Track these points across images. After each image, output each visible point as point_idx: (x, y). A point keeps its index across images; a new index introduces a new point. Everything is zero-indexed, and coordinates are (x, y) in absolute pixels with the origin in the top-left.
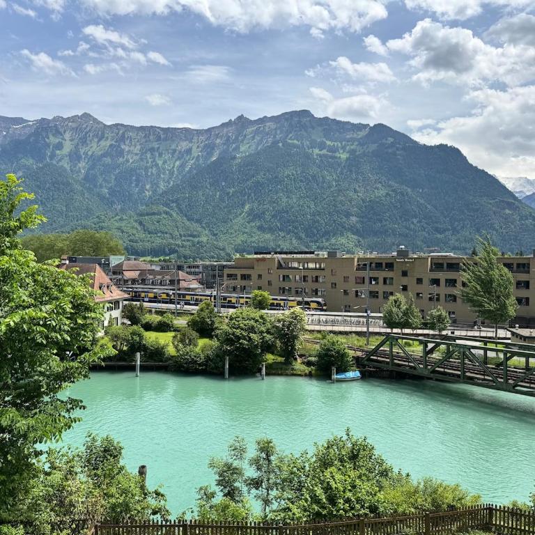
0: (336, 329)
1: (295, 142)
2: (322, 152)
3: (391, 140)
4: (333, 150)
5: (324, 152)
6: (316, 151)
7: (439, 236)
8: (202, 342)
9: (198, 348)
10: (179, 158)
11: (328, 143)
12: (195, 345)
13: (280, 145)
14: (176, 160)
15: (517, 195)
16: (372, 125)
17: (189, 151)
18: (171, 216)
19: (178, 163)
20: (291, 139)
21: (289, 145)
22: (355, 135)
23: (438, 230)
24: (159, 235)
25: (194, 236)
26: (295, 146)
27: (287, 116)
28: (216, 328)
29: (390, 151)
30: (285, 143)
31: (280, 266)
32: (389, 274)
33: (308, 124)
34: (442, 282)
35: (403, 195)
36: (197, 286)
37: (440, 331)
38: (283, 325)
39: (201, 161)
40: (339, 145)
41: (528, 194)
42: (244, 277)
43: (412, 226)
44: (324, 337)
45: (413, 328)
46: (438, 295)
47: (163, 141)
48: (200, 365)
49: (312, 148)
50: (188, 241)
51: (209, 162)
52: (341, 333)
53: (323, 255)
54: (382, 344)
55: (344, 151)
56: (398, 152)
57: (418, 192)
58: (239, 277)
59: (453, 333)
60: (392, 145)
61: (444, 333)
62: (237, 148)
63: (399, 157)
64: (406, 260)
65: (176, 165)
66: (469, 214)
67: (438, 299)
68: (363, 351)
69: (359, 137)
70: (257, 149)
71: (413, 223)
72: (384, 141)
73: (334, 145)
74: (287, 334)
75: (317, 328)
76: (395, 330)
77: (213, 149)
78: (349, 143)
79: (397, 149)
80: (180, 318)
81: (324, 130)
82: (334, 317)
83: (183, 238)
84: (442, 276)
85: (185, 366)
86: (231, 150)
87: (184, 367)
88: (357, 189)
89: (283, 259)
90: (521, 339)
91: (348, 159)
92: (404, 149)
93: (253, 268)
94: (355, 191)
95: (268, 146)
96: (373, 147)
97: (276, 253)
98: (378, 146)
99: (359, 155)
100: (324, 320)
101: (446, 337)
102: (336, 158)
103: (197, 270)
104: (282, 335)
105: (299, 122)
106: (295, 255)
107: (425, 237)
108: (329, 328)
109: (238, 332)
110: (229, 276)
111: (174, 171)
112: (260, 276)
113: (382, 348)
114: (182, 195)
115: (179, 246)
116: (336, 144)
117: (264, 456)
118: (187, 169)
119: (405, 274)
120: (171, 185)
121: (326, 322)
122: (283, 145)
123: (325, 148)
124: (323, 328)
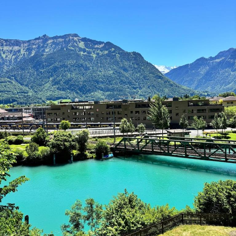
1: (72, 48)
3: (113, 49)
4: (89, 53)
5: (85, 53)
6: (82, 53)
7: (134, 90)
8: (41, 148)
9: (39, 151)
10: (14, 55)
11: (87, 49)
12: (38, 150)
13: (65, 49)
16: (105, 42)
17: (19, 51)
18: (12, 83)
19: (14, 57)
20: (69, 47)
21: (69, 49)
22: (98, 47)
24: (6, 93)
25: (25, 93)
26: (72, 50)
27: (67, 36)
29: (113, 54)
30: (67, 49)
31: (73, 108)
33: (77, 40)
34: (140, 112)
36: (32, 119)
39: (26, 56)
40: (92, 51)
41: (166, 72)
42: (56, 114)
46: (139, 117)
47: (5, 46)
49: (80, 51)
50: (22, 95)
51: (30, 56)
53: (92, 103)
54: (121, 141)
55: (94, 53)
56: (117, 55)
58: (53, 114)
60: (114, 52)
62: (44, 50)
63: (117, 57)
64: (126, 104)
67: (139, 119)
69: (100, 47)
70: (54, 51)
72: (111, 50)
73: (90, 51)
77: (32, 50)
78: (96, 50)
79: (116, 53)
80: (26, 136)
81: (85, 43)
83: (19, 94)
84: (140, 110)
86: (41, 51)
88: (101, 70)
89: (74, 105)
90: (171, 133)
91: (96, 57)
92: (119, 53)
93: (60, 110)
94: (100, 71)
95: (59, 50)
96: (106, 52)
98: (108, 52)
99: (101, 55)
102: (91, 56)
103: (30, 111)
105: (73, 39)
106: (79, 103)
107: (129, 91)
109: (58, 142)
110: (48, 114)
111: (12, 61)
112: (63, 113)
115: (17, 98)
116: (90, 50)
118: (19, 60)
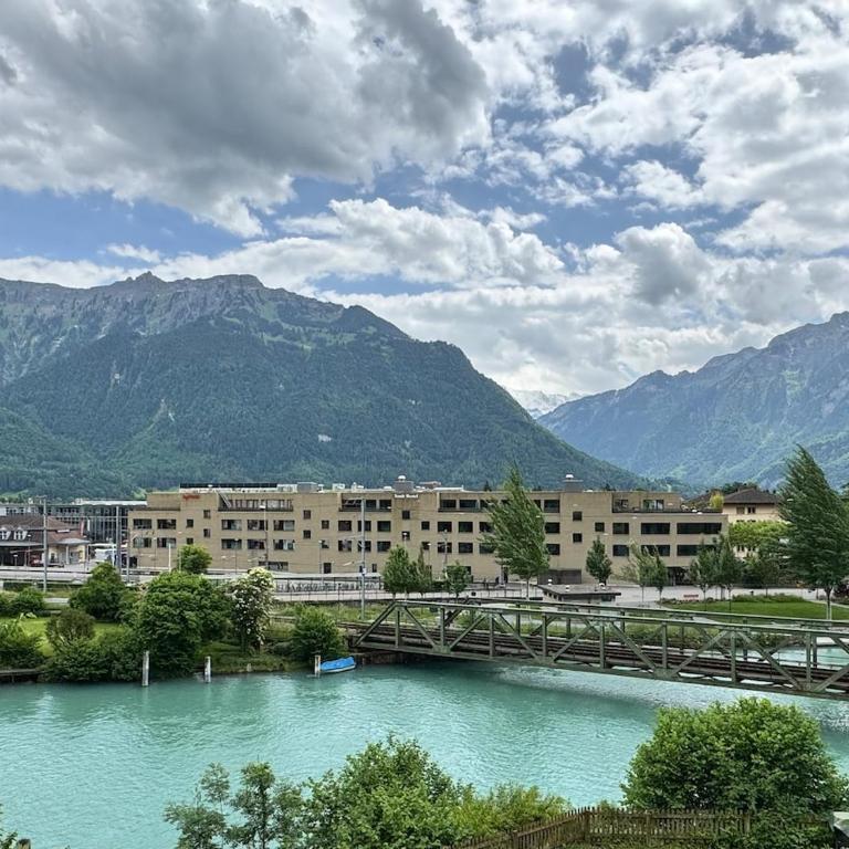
0: (315, 598)
1: (236, 320)
2: (276, 339)
3: (372, 330)
4: (294, 337)
5: (279, 338)
6: (267, 337)
7: (438, 466)
8: (100, 631)
9: (96, 639)
10: (37, 332)
11: (285, 326)
12: (90, 635)
13: (212, 322)
14: (33, 335)
15: (531, 414)
16: (347, 307)
17: (57, 321)
18: (22, 424)
19: (36, 339)
20: (228, 315)
21: (226, 323)
22: (324, 319)
23: (436, 458)
25: (67, 460)
26: (234, 327)
27: (221, 281)
28: (123, 606)
29: (372, 344)
30: (220, 321)
31: (223, 507)
32: (385, 517)
33: (254, 295)
34: (455, 527)
35: (390, 408)
36: (79, 541)
37: (457, 592)
38: (238, 596)
39: (78, 340)
40: (301, 329)
41: (544, 413)
42: (163, 524)
43: (403, 451)
44: (299, 611)
45: (422, 592)
46: (450, 544)
47: (9, 301)
48: (97, 668)
49: (261, 331)
50: (53, 467)
51: (92, 341)
52: (321, 603)
53: (291, 489)
54: (384, 616)
55: (309, 340)
56: (383, 348)
57: (411, 404)
58: (155, 524)
59: (474, 594)
60: (374, 337)
61: (462, 595)
62: (142, 322)
63: (384, 354)
64: (408, 496)
65: (32, 342)
66: (475, 437)
67: (450, 551)
68: (358, 627)
69: (330, 321)
70: (175, 324)
71: (404, 447)
72: (364, 330)
73: (293, 330)
74: (245, 609)
75: (286, 598)
76: (398, 596)
77: (100, 319)
78: (316, 329)
79: (382, 342)
80: (53, 594)
81: (279, 306)
82: (309, 582)
83: (44, 463)
84: (455, 518)
85: (70, 670)
86: (130, 323)
87: (68, 673)
88: (329, 395)
89: (227, 494)
90: (555, 597)
91: (314, 351)
92: (390, 343)
93: (179, 510)
94: (326, 398)
95: (191, 323)
96: (349, 338)
97: (215, 486)
98: (356, 337)
99: (330, 347)
100: (296, 586)
101: (467, 600)
102: (297, 348)
103: (75, 515)
104: (236, 611)
105: (241, 292)
106: (246, 489)
107: (420, 468)
108: (305, 598)
109: (162, 609)
110: (138, 523)
111: (28, 352)
112: (190, 523)
113: (383, 622)
114: (43, 392)
115: (37, 477)
116: (296, 328)
117: (256, 790)
118: (53, 350)
119: (406, 515)
120: (22, 375)
121: (299, 589)
122: (216, 323)
123: (281, 333)
124: (295, 598)
